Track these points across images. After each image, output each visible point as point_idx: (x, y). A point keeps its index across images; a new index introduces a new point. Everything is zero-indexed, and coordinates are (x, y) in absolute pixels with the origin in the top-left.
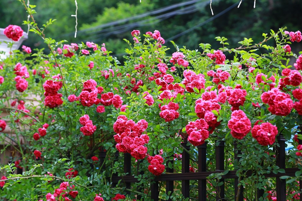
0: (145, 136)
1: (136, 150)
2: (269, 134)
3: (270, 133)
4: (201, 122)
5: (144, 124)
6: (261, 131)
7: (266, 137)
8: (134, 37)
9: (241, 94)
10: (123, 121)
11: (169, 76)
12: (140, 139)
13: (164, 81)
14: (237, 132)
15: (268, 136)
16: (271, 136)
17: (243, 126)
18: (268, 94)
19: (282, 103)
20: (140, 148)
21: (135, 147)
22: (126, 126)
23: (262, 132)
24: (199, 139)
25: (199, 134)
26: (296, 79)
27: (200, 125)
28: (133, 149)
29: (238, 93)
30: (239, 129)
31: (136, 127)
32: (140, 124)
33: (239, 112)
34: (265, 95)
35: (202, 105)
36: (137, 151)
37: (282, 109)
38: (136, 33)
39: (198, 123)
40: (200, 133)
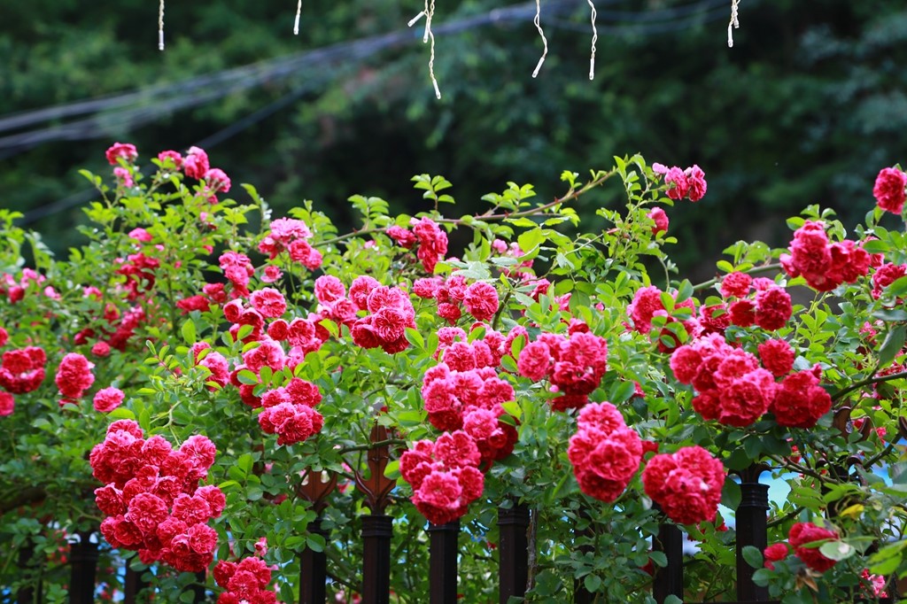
0: (213, 492)
1: (182, 539)
2: (704, 486)
3: (706, 480)
4: (457, 441)
5: (203, 451)
6: (679, 474)
7: (697, 495)
8: (119, 165)
9: (595, 352)
10: (132, 440)
11: (272, 295)
12: (197, 503)
13: (252, 310)
14: (602, 475)
15: (703, 493)
16: (712, 491)
17: (621, 455)
18: (695, 352)
19: (745, 384)
20: (197, 534)
21: (179, 531)
22: (143, 456)
23: (682, 479)
24: (453, 500)
25: (453, 483)
26: (776, 306)
27: (452, 452)
28: (170, 536)
29: (586, 347)
30: (608, 465)
31: (175, 463)
32: (189, 451)
33: (604, 411)
34: (687, 354)
35: (452, 386)
36: (185, 542)
37: (743, 403)
38: (123, 153)
39: (447, 444)
40: (456, 479)
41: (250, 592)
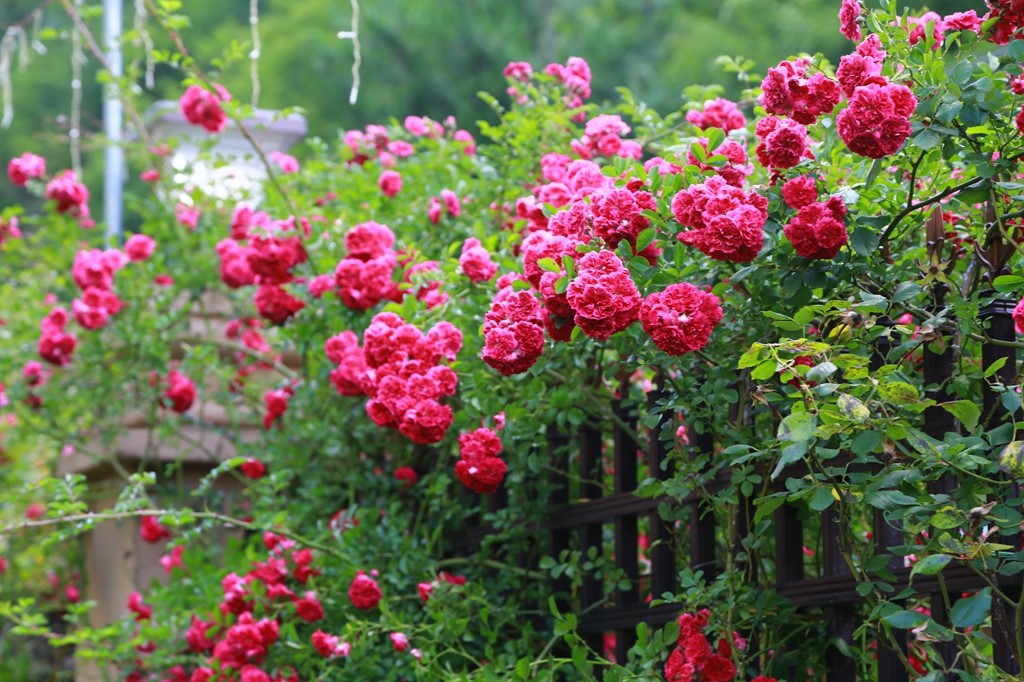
0: (444, 372)
1: (411, 415)
2: (684, 318)
3: (688, 313)
4: (521, 300)
5: (446, 337)
6: (660, 309)
7: (675, 327)
8: (511, 84)
9: (629, 206)
10: (385, 329)
12: (426, 382)
13: (540, 206)
14: (586, 316)
15: (680, 324)
16: (690, 324)
17: (603, 296)
18: (690, 196)
19: (723, 220)
20: (423, 409)
21: (411, 407)
22: (393, 344)
23: (660, 313)
24: (509, 353)
25: (509, 337)
26: (787, 145)
27: (517, 310)
28: (403, 413)
29: (620, 201)
30: (591, 306)
31: (421, 349)
32: (435, 338)
33: (602, 258)
34: (681, 198)
35: (541, 251)
36: (413, 416)
37: (721, 237)
38: (517, 73)
39: (513, 303)
40: (513, 334)
41: (479, 459)
